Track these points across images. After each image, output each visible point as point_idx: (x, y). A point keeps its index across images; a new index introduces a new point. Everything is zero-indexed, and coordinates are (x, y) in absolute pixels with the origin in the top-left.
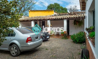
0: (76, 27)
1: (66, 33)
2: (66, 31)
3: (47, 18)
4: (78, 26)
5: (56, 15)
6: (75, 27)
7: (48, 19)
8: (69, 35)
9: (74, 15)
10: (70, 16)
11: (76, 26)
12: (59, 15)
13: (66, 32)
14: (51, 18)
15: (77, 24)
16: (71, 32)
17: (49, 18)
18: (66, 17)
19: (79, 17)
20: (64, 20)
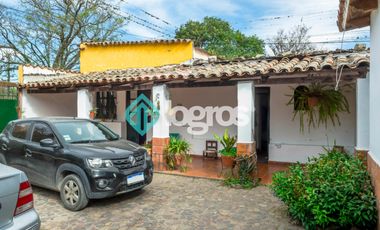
0: (306, 123)
1: (251, 152)
2: (247, 145)
3: (151, 77)
4: (316, 116)
5: (200, 65)
6: (301, 121)
7: (157, 82)
8: (267, 162)
9: (295, 60)
10: (271, 64)
11: (306, 117)
12: (217, 63)
13: (250, 149)
14: (167, 75)
15: (311, 105)
16: (279, 146)
17: (159, 76)
18: (251, 71)
19: (327, 68)
20: (239, 85)
